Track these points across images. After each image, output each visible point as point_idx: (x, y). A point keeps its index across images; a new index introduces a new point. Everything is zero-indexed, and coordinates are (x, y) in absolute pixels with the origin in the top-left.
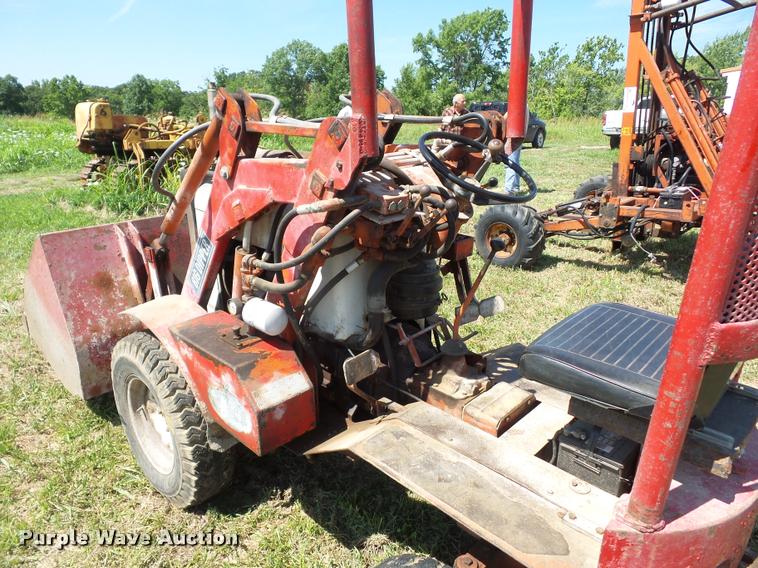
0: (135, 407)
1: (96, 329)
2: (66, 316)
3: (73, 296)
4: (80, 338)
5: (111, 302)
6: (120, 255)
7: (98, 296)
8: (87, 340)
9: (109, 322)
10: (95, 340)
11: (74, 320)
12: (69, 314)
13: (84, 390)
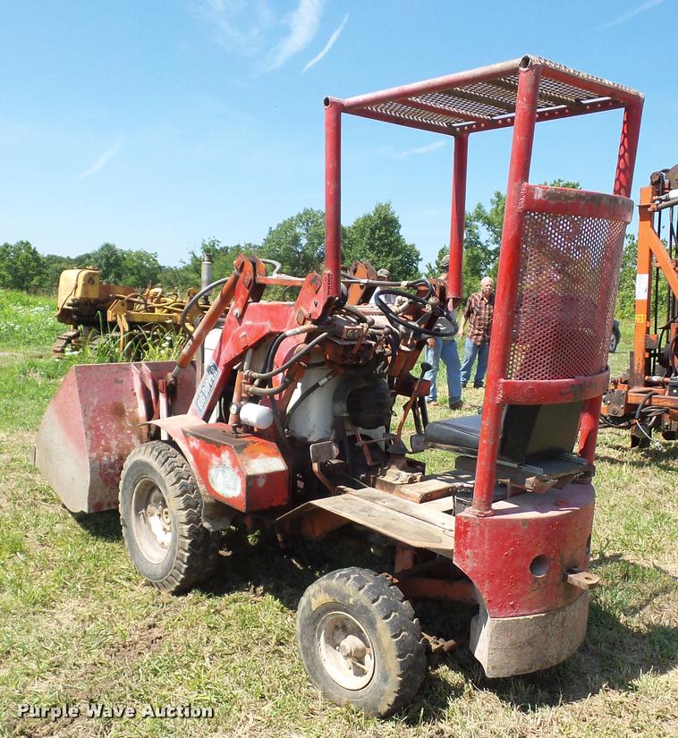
0: (137, 510)
1: (107, 449)
2: (86, 434)
3: (93, 419)
4: (94, 455)
5: (121, 429)
6: (133, 390)
7: (112, 421)
8: (99, 458)
9: (118, 445)
10: (105, 458)
11: (91, 439)
12: (88, 433)
13: (89, 503)
